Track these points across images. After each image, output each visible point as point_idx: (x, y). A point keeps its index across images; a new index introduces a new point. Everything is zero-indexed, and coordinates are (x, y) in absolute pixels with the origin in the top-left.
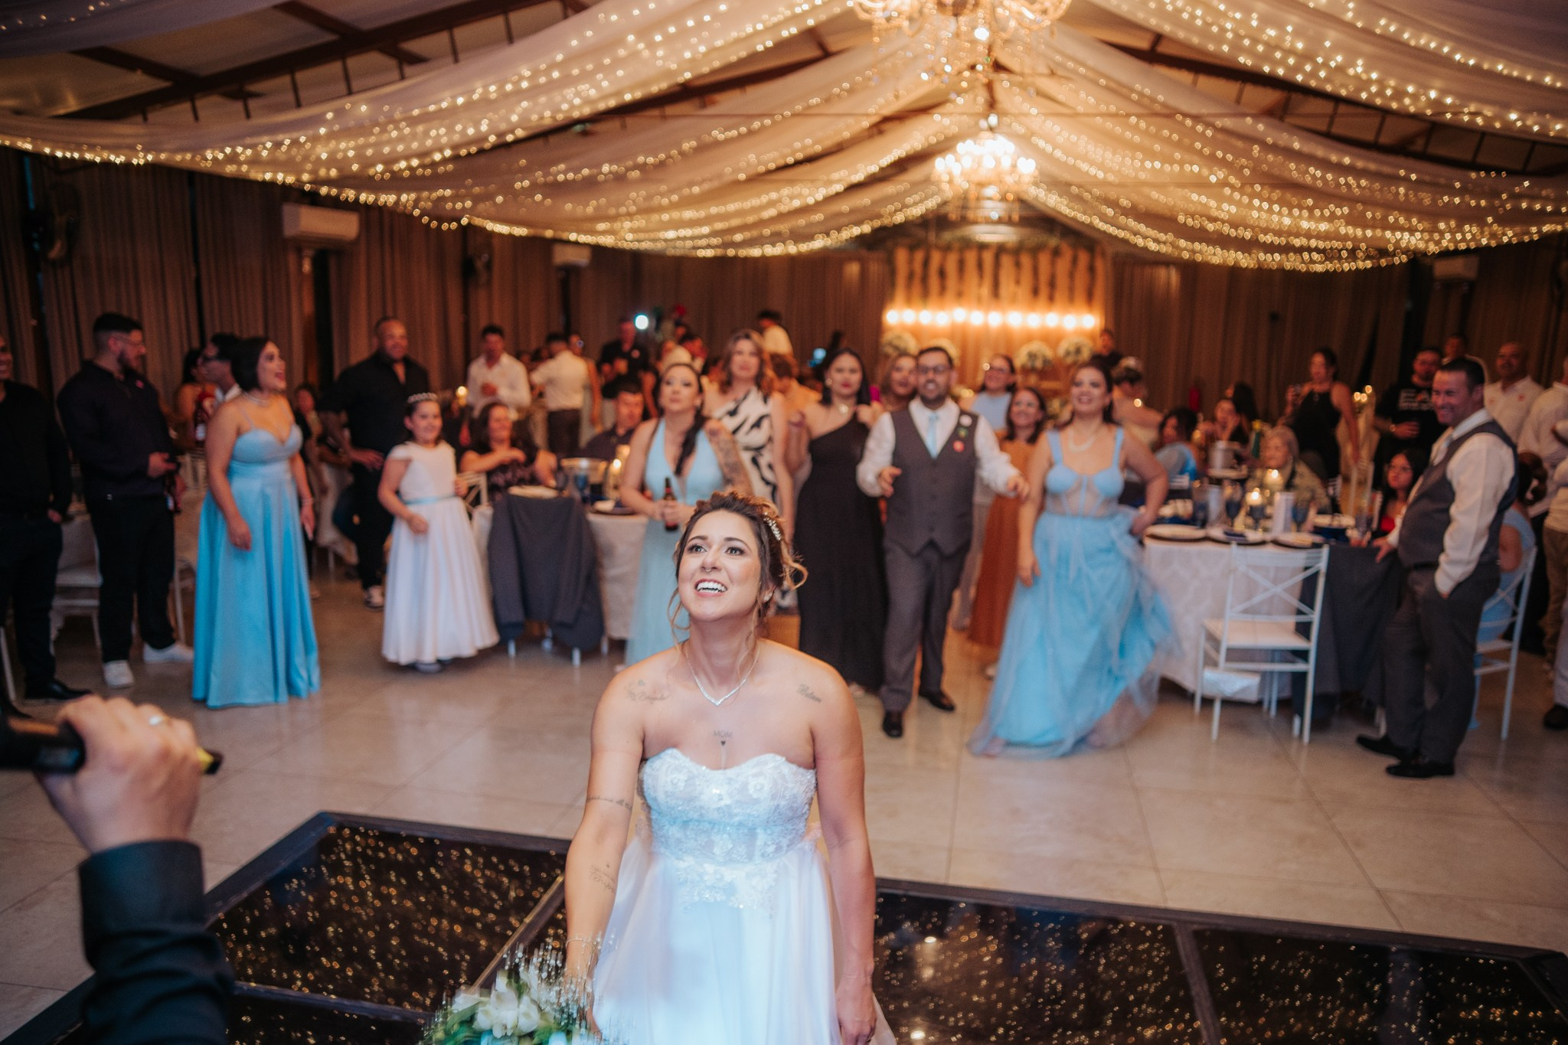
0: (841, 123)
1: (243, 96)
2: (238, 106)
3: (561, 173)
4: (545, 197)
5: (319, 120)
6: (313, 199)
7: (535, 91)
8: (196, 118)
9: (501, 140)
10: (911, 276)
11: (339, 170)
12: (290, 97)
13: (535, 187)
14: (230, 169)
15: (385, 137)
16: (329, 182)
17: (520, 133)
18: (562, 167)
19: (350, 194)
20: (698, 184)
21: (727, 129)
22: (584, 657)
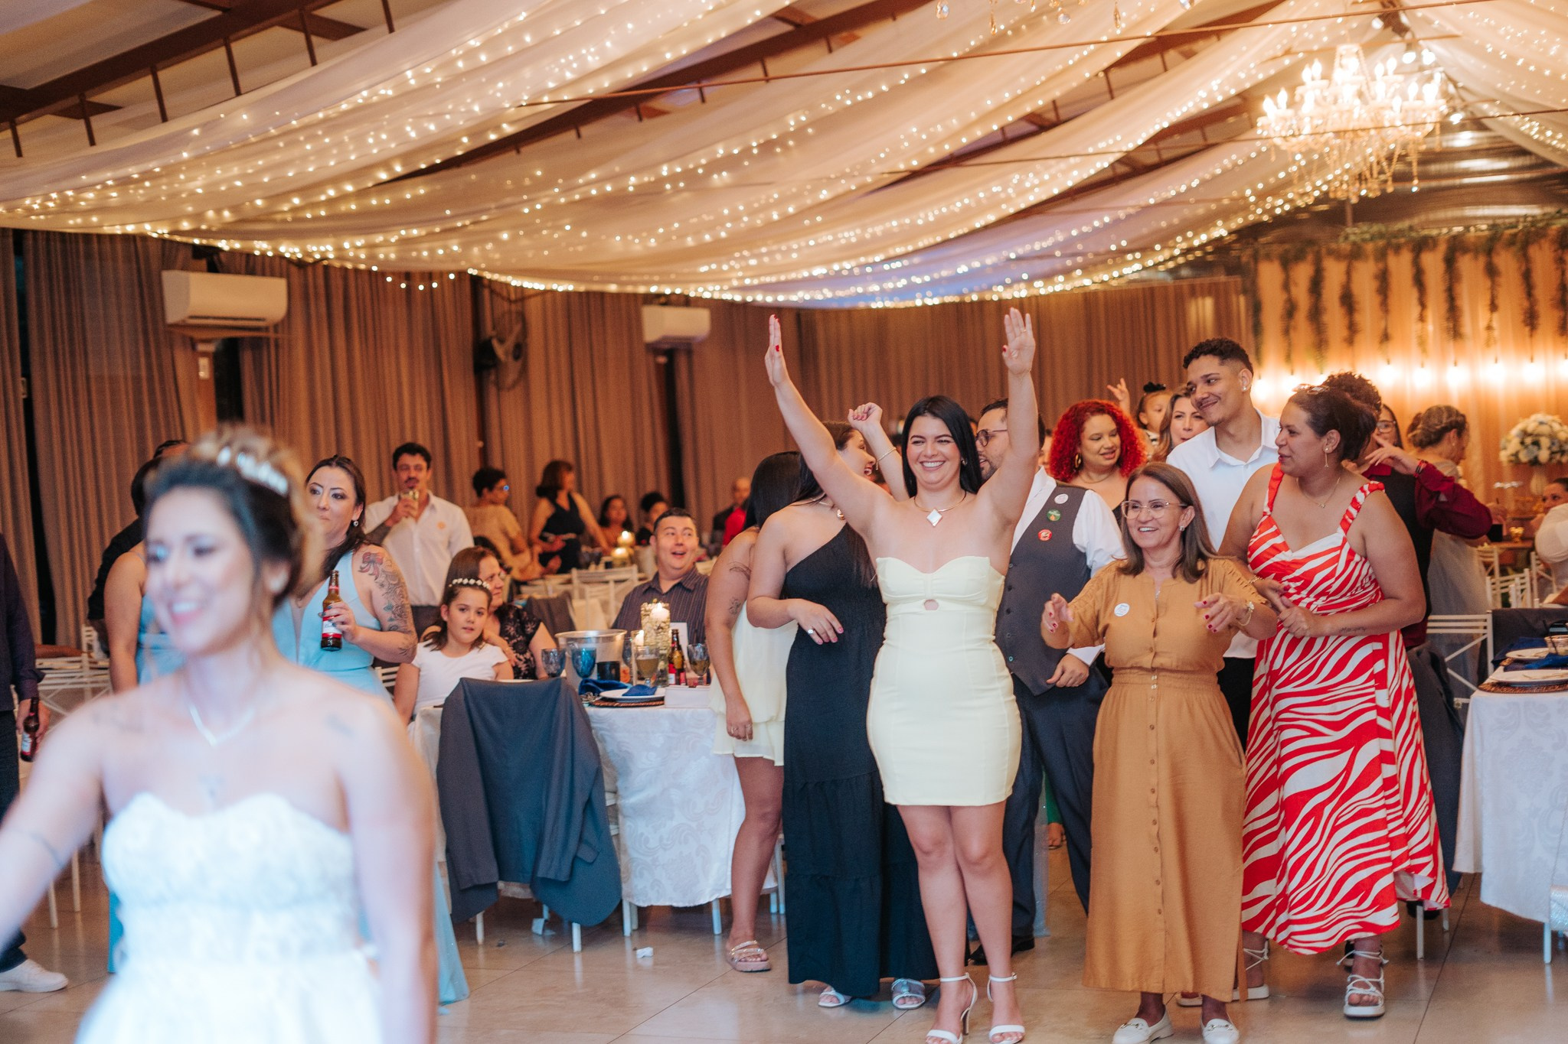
0: (1056, 62)
1: (85, 112)
2: (80, 126)
3: (592, 182)
4: (577, 226)
5: (180, 139)
6: (211, 260)
7: (502, 65)
8: (19, 154)
9: (479, 143)
10: (1290, 310)
11: (234, 209)
12: (155, 107)
13: (552, 210)
14: (73, 224)
15: (296, 152)
16: (226, 232)
17: (508, 129)
18: (593, 176)
19: (260, 247)
20: (829, 182)
21: (857, 89)
22: (588, 938)
